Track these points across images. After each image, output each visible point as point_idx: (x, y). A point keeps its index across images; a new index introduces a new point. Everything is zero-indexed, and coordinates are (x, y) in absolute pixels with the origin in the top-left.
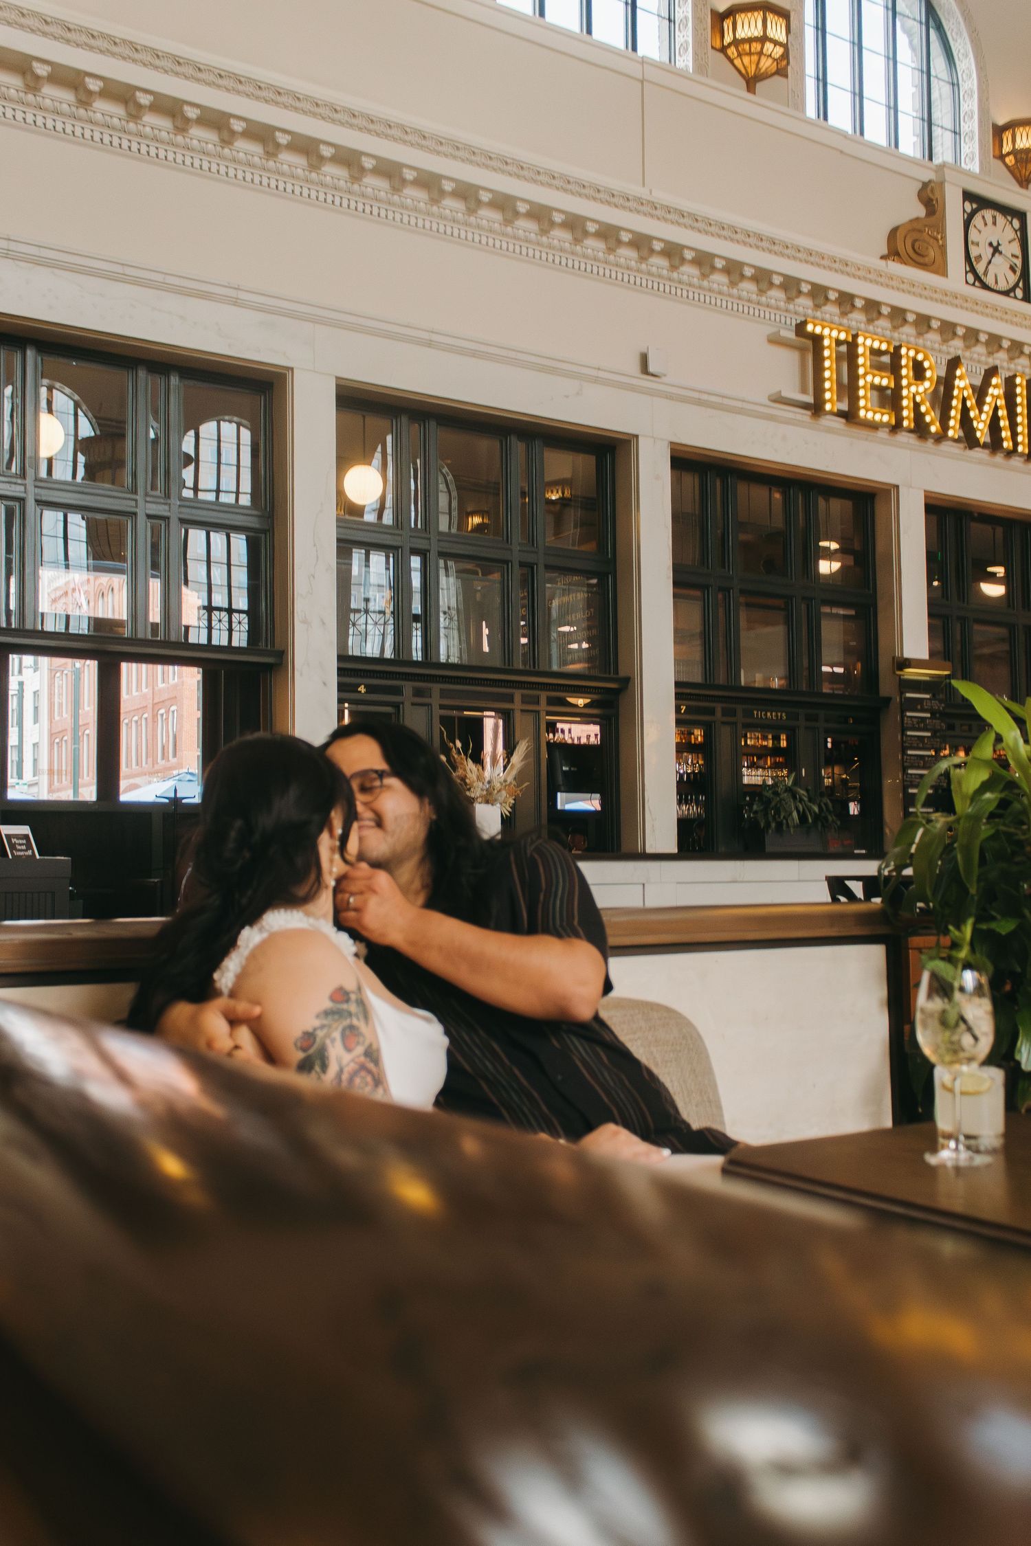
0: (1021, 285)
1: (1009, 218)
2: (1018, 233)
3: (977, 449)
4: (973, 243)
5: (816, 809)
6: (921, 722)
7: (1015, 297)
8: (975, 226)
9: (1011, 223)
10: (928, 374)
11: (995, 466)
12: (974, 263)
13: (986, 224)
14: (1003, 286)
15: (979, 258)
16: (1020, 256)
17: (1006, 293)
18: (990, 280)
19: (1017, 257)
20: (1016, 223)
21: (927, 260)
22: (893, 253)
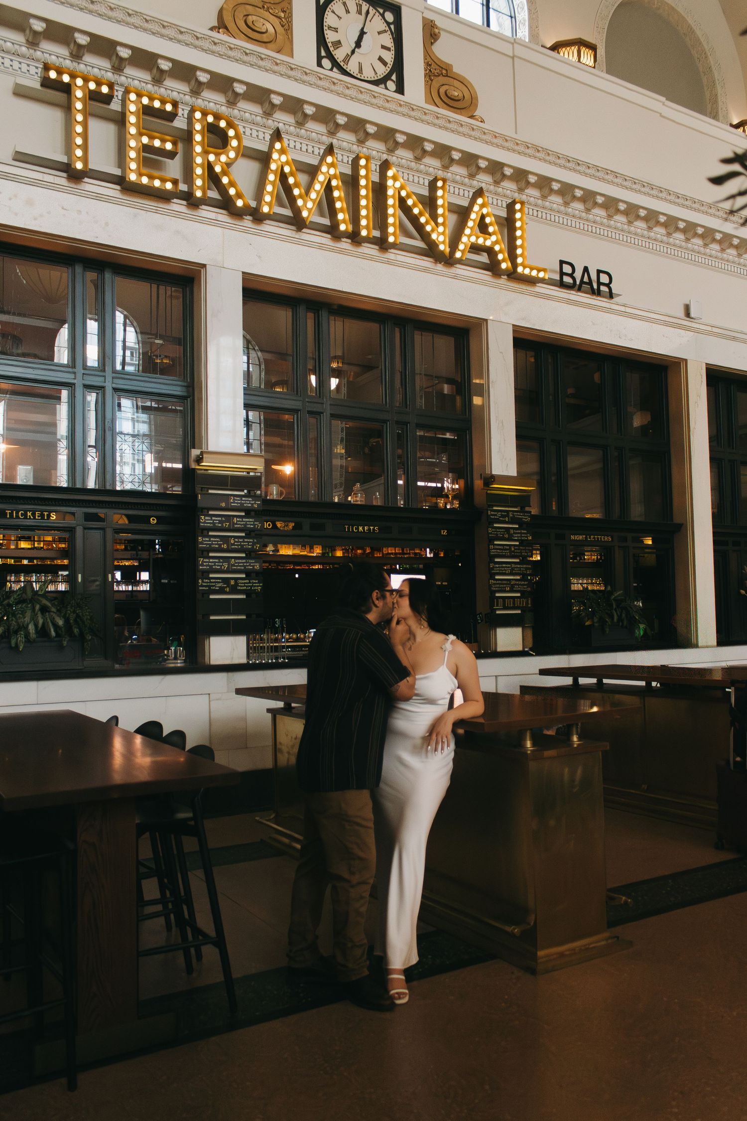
0: (394, 77)
1: (381, 11)
2: (392, 27)
3: (305, 230)
4: (330, 28)
5: (61, 622)
6: (225, 522)
7: (386, 88)
8: (333, 12)
9: (383, 15)
10: (234, 143)
11: (341, 252)
12: (331, 49)
13: (348, 12)
14: (368, 74)
15: (338, 44)
16: (393, 48)
17: (376, 83)
18: (352, 67)
19: (388, 49)
20: (390, 17)
21: (264, 38)
22: (221, 26)
